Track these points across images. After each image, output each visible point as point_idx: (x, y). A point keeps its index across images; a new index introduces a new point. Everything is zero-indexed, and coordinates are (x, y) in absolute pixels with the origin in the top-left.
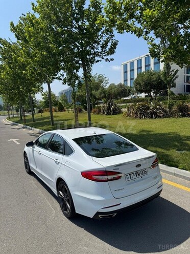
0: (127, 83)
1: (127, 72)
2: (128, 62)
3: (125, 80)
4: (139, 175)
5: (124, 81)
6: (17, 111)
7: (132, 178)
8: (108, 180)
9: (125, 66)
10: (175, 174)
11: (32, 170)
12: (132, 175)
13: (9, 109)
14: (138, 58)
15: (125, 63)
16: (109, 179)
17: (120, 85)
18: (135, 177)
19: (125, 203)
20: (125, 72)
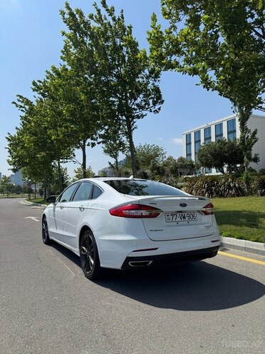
0: (190, 158)
1: (190, 144)
2: (192, 130)
3: (189, 155)
4: (184, 218)
5: (187, 155)
6: (41, 194)
7: (174, 220)
8: (141, 217)
9: (188, 136)
10: (246, 249)
11: (51, 238)
12: (175, 217)
13: (30, 191)
14: (206, 125)
15: (188, 132)
16: (144, 214)
17: (181, 159)
18: (178, 219)
19: (165, 249)
20: (188, 144)
